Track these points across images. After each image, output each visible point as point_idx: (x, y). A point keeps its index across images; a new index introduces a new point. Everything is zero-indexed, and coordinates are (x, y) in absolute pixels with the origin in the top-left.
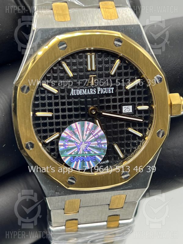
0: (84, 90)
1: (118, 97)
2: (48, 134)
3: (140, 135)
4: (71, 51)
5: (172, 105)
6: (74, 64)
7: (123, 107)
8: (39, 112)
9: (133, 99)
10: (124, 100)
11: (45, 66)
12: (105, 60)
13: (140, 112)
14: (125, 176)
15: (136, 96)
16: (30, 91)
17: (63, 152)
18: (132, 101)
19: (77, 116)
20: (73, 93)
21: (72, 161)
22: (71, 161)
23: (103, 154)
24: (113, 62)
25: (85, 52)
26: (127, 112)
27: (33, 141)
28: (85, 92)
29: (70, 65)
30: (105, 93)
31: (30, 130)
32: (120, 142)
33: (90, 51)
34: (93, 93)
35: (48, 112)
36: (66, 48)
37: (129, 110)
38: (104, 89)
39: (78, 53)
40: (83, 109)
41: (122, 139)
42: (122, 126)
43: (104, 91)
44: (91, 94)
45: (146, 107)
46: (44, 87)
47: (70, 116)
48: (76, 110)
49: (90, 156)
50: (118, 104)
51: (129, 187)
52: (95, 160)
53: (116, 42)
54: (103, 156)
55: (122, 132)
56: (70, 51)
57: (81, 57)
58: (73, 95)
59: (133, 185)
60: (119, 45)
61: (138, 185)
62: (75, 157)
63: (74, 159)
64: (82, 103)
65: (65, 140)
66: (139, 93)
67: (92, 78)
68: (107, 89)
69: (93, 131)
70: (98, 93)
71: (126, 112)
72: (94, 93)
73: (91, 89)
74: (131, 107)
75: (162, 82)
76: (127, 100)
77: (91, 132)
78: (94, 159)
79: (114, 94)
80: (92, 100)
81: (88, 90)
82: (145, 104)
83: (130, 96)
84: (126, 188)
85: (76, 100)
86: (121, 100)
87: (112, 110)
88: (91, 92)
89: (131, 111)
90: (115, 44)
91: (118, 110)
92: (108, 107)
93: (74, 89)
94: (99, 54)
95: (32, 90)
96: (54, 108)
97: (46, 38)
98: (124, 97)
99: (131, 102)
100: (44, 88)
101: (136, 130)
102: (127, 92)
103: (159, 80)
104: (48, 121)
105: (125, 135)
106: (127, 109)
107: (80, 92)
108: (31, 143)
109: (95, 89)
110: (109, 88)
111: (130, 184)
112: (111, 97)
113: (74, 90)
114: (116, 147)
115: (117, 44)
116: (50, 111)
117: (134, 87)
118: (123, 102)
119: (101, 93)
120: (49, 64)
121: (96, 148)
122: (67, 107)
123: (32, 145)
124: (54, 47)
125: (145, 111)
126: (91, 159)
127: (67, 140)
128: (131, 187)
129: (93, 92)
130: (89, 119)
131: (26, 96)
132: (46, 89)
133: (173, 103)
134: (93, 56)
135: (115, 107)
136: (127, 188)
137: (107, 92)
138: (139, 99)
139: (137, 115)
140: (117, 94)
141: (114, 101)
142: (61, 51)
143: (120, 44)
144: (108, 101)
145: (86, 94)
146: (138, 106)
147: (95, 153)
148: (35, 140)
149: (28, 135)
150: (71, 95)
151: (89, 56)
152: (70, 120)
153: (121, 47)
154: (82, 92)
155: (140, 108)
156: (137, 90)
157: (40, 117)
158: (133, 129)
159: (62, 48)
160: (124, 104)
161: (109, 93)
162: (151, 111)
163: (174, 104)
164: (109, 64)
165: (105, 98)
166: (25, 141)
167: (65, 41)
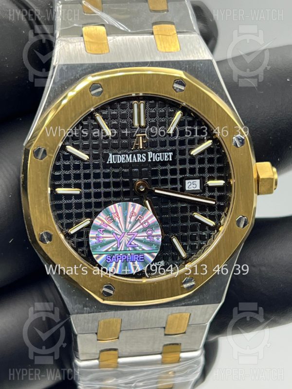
0: (129, 156)
1: (179, 167)
2: (74, 220)
3: (211, 223)
4: (109, 98)
5: (260, 180)
6: (114, 117)
7: (187, 181)
8: (61, 187)
9: (202, 170)
10: (188, 171)
11: (70, 120)
12: (160, 111)
13: (212, 189)
14: (188, 285)
15: (207, 165)
16: (47, 157)
17: (95, 247)
18: (199, 173)
19: (117, 194)
20: (111, 159)
21: (109, 260)
22: (107, 261)
23: (156, 251)
24: (172, 115)
25: (130, 99)
26: (193, 189)
27: (51, 230)
28: (129, 159)
29: (107, 119)
30: (159, 160)
31: (47, 214)
32: (181, 233)
33: (138, 98)
34: (141, 161)
35: (75, 188)
36: (102, 94)
37: (195, 186)
38: (159, 154)
39: (119, 101)
40: (126, 184)
41: (185, 229)
42: (184, 210)
43: (159, 158)
44: (138, 161)
45: (221, 183)
46: (68, 150)
47: (107, 195)
48: (116, 185)
49: (137, 254)
50: (179, 176)
51: (194, 301)
52: (143, 260)
53: (176, 86)
54: (155, 254)
55: (184, 219)
56: (107, 98)
57: (123, 107)
58: (111, 162)
59: (200, 298)
60: (180, 89)
61: (208, 298)
62: (114, 254)
63: (111, 258)
64: (124, 175)
65: (99, 230)
66: (211, 161)
67: (141, 138)
68: (162, 155)
69: (140, 217)
71: (190, 189)
72: (143, 161)
74: (198, 182)
75: (245, 145)
76: (192, 171)
77: (138, 218)
78: (141, 259)
79: (173, 163)
80: (140, 171)
81: (134, 155)
82: (219, 178)
83: (197, 166)
84: (189, 302)
85: (117, 171)
86: (183, 171)
87: (169, 186)
88: (139, 159)
89: (198, 188)
90: (175, 88)
91: (179, 186)
92: (164, 182)
93: (113, 154)
94: (150, 102)
95: (51, 155)
96: (82, 181)
97: (72, 78)
98: (188, 166)
99: (197, 174)
100: (68, 152)
101: (205, 216)
102: (192, 160)
103: (240, 142)
104: (73, 201)
105: (189, 224)
106: (193, 185)
107: (121, 159)
108: (47, 234)
110: (165, 154)
111: (196, 297)
112: (169, 167)
113: (114, 156)
114: (175, 240)
115: (177, 88)
116: (77, 186)
117: (202, 153)
118: (186, 174)
119: (154, 160)
120: (75, 116)
121: (145, 242)
122: (102, 180)
123: (50, 238)
124: (84, 92)
125: (219, 188)
126: (137, 258)
127: (102, 230)
128: (196, 301)
129: (141, 158)
130: (136, 199)
131: (41, 163)
132: (71, 154)
133: (261, 177)
134: (142, 106)
135: (174, 181)
136: (191, 302)
137: (162, 159)
138: (211, 170)
139: (207, 194)
140: (178, 162)
141: (173, 172)
142: (94, 97)
143: (182, 88)
144: (164, 172)
145: (131, 161)
146: (209, 180)
148: (54, 229)
149: (44, 222)
150: (108, 163)
151: (135, 106)
152: (107, 200)
153: (183, 92)
154: (125, 158)
155: (211, 183)
156: (207, 156)
157: (61, 195)
158: (201, 215)
159: (95, 93)
160: (188, 177)
161: (165, 160)
162: (228, 187)
163: (262, 179)
164: (165, 117)
165: (160, 168)
166: (38, 230)
167: (100, 83)
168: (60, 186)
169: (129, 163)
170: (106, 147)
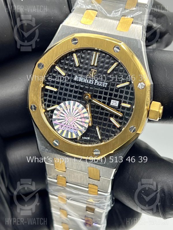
0: (85, 79)
1: (109, 91)
2: (51, 104)
3: (118, 126)
4: (80, 46)
5: (150, 110)
6: (83, 58)
7: (112, 100)
9: (121, 97)
11: (58, 53)
13: (124, 108)
14: (97, 153)
15: (124, 95)
16: (43, 68)
17: (55, 120)
18: (119, 97)
19: (75, 97)
20: (76, 79)
22: (59, 128)
23: (84, 131)
25: (93, 50)
26: (114, 105)
27: (37, 105)
28: (85, 81)
29: (79, 58)
30: (100, 85)
32: (101, 126)
35: (55, 88)
36: (77, 44)
37: (116, 104)
38: (100, 82)
39: (87, 50)
40: (80, 93)
41: (105, 125)
42: (107, 115)
43: (100, 84)
44: (89, 83)
45: (129, 106)
46: (56, 68)
47: (70, 96)
48: (76, 92)
49: (74, 129)
50: (108, 96)
52: (76, 133)
53: (115, 49)
54: (84, 132)
55: (106, 120)
56: (78, 46)
57: (89, 54)
60: (117, 51)
61: (108, 164)
62: (63, 126)
63: (61, 127)
64: (81, 88)
65: (59, 111)
67: (93, 71)
68: (102, 83)
69: (80, 111)
70: (95, 84)
71: (112, 105)
72: (92, 84)
73: (90, 80)
74: (118, 102)
75: (144, 89)
76: (116, 96)
77: (79, 111)
78: (76, 132)
79: (107, 89)
80: (89, 88)
81: (88, 79)
82: (129, 103)
83: (119, 94)
85: (77, 85)
86: (111, 95)
87: (102, 100)
88: (90, 82)
91: (107, 101)
92: (100, 97)
94: (103, 54)
95: (45, 68)
96: (60, 86)
98: (114, 93)
100: (56, 70)
101: (117, 121)
102: (117, 91)
104: (53, 94)
105: (108, 123)
106: (114, 103)
107: (81, 80)
108: (34, 106)
109: (93, 81)
110: (104, 83)
112: (104, 90)
113: (78, 77)
114: (97, 129)
115: (115, 50)
116: (57, 87)
117: (123, 87)
118: (112, 96)
119: (97, 85)
120: (61, 52)
121: (79, 124)
122: (64, 87)
123: (35, 108)
124: (68, 41)
125: (128, 109)
126: (74, 131)
127: (60, 112)
129: (91, 82)
130: (83, 102)
131: (40, 71)
134: (98, 55)
135: (105, 98)
138: (126, 98)
139: (120, 109)
140: (109, 89)
141: (106, 93)
142: (73, 44)
143: (118, 50)
144: (101, 92)
145: (85, 82)
147: (78, 128)
149: (34, 100)
150: (74, 80)
151: (94, 55)
152: (69, 98)
153: (118, 53)
154: (83, 80)
155: (123, 104)
156: (125, 90)
157: (48, 90)
158: (115, 120)
160: (113, 98)
161: (103, 86)
163: (151, 110)
164: (109, 64)
165: (99, 89)
166: (31, 103)
167: (77, 38)
168: (48, 85)
169: (84, 82)
170: (75, 72)
